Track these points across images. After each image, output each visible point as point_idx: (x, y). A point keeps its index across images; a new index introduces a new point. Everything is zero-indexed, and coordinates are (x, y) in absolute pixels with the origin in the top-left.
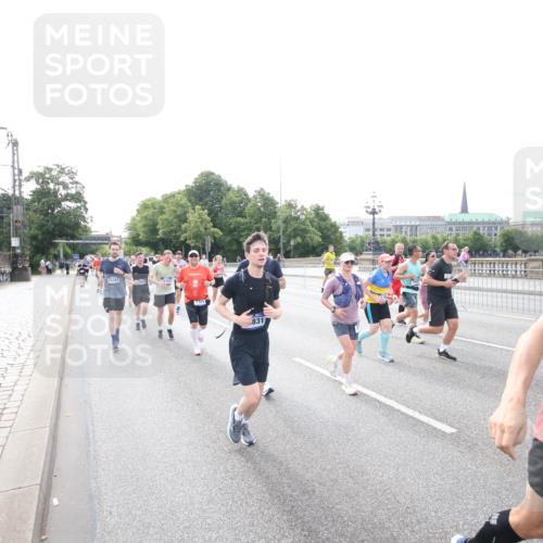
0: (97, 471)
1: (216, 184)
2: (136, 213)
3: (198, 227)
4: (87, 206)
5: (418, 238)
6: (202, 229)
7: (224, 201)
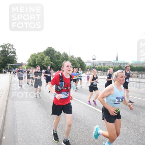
0: (16, 129)
1: (52, 50)
2: (30, 57)
3: (47, 62)
4: (16, 55)
5: (105, 66)
6: (48, 62)
7: (54, 55)
